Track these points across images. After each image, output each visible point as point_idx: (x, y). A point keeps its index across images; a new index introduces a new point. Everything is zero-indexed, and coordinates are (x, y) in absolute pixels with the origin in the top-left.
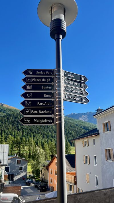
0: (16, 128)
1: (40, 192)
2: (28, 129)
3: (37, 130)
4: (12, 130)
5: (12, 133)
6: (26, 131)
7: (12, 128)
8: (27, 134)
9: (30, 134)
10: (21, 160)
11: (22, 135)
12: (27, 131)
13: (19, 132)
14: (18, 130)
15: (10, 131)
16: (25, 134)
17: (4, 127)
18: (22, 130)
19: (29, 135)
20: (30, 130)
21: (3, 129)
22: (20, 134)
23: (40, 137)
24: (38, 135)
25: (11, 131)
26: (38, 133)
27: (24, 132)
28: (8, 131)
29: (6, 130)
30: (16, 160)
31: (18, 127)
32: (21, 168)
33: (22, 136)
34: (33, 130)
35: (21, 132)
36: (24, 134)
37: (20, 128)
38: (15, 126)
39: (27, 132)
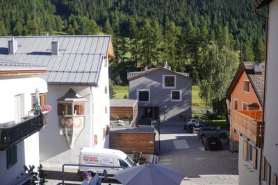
0: (197, 9)
1: (206, 149)
2: (224, 10)
3: (248, 10)
4: (188, 13)
5: (187, 20)
6: (220, 14)
7: (186, 9)
8: (223, 22)
9: (229, 20)
10: (175, 76)
11: (210, 23)
12: (222, 14)
13: (202, 17)
14: (201, 13)
15: (183, 16)
16: (218, 22)
17: (169, 8)
18: (210, 12)
19: (227, 23)
20: (229, 12)
21: (166, 13)
22: (206, 22)
23: (256, 27)
24: (250, 22)
25: (186, 15)
26: (251, 19)
27: (216, 18)
28: (179, 15)
29: (173, 15)
30: (164, 76)
31: (200, 5)
32: (176, 96)
33: (211, 27)
34: (237, 12)
35: (209, 18)
36: (216, 22)
37: (205, 7)
38: (194, 4)
39: (223, 17)
